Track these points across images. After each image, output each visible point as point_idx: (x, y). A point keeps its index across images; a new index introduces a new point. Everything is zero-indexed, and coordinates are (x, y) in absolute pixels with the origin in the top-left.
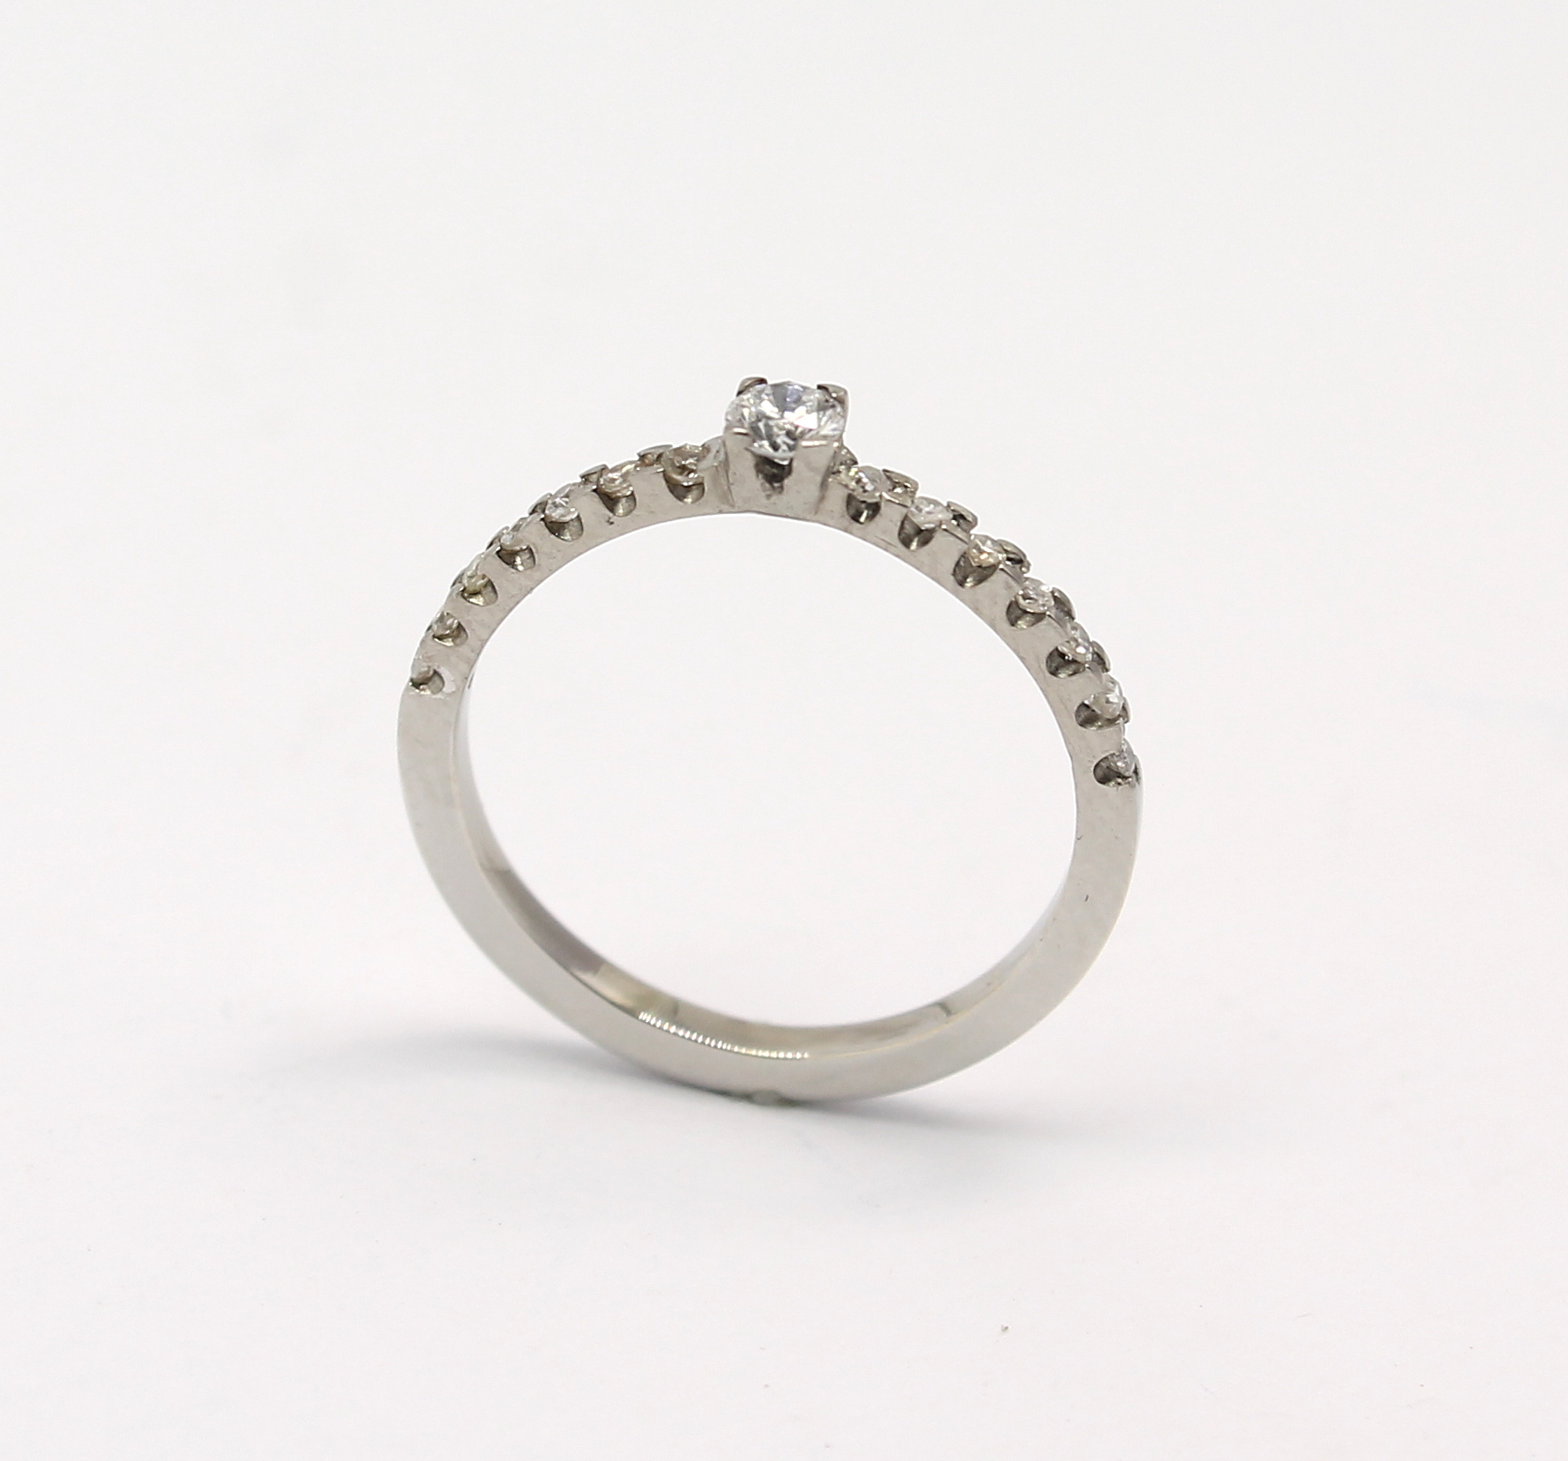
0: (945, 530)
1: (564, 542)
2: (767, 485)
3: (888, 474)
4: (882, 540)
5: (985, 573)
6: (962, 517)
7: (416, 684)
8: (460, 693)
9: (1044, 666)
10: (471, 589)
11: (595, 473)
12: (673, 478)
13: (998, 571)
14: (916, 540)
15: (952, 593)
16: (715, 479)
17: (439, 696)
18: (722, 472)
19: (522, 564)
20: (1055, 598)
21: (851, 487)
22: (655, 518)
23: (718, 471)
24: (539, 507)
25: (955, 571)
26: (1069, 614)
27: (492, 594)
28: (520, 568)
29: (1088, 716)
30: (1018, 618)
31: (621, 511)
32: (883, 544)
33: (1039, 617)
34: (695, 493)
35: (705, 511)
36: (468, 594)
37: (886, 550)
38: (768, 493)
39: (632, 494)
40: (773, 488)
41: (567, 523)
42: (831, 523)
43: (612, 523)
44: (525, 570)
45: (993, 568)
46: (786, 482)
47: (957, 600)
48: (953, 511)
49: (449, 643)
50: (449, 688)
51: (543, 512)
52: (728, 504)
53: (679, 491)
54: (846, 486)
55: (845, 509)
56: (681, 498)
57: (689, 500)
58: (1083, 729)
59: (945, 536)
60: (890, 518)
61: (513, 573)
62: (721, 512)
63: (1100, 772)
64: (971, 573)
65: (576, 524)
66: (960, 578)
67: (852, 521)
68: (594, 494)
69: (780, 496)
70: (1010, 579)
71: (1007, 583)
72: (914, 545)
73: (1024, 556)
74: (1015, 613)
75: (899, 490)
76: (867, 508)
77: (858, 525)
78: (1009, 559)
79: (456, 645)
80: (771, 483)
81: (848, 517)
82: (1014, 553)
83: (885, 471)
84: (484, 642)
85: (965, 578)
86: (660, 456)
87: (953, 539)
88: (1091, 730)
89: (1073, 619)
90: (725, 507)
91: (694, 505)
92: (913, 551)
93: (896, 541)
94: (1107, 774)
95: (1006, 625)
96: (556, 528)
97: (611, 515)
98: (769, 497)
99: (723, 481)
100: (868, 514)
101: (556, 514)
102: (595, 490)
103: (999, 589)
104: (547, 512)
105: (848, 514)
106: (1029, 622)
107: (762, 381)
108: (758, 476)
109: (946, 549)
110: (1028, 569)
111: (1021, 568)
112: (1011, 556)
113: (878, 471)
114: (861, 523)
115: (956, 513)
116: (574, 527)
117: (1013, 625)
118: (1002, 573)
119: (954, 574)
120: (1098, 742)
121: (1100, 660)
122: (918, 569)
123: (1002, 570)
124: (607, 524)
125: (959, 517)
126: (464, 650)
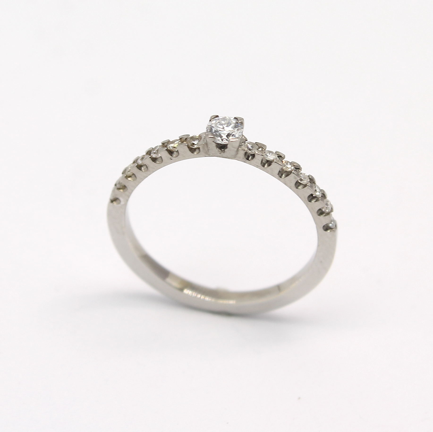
0: (275, 162)
1: (157, 164)
2: (220, 150)
3: (257, 144)
4: (256, 165)
5: (288, 174)
6: (281, 156)
7: (112, 201)
8: (126, 204)
9: (307, 199)
10: (128, 175)
11: (166, 143)
12: (190, 147)
13: (292, 173)
14: (266, 164)
15: (278, 179)
16: (203, 148)
17: (119, 205)
18: (205, 146)
19: (144, 170)
20: (310, 179)
21: (246, 150)
22: (185, 158)
23: (204, 145)
24: (149, 153)
25: (278, 173)
26: (314, 183)
27: (135, 177)
28: (143, 171)
29: (321, 212)
30: (299, 186)
31: (174, 156)
32: (256, 166)
33: (305, 186)
34: (197, 151)
35: (201, 156)
36: (127, 177)
37: (257, 167)
38: (220, 152)
39: (177, 151)
40: (222, 151)
41: (158, 158)
42: (240, 160)
43: (172, 159)
44: (145, 171)
45: (291, 172)
46: (226, 150)
47: (280, 181)
48: (278, 154)
49: (122, 191)
50: (122, 203)
51: (150, 155)
52: (208, 154)
53: (192, 150)
54: (244, 150)
55: (244, 156)
56: (193, 152)
57: (196, 153)
58: (320, 217)
59: (275, 164)
60: (258, 159)
61: (141, 172)
62: (205, 156)
63: (325, 228)
64: (284, 173)
65: (160, 158)
66: (280, 175)
67: (246, 160)
68: (166, 151)
69: (224, 153)
70: (296, 176)
71: (295, 177)
72: (266, 166)
73: (300, 166)
74: (298, 184)
75: (260, 149)
76: (251, 156)
77: (248, 161)
78: (295, 168)
79: (124, 191)
80: (221, 149)
81: (245, 159)
82: (297, 166)
83: (256, 143)
84: (132, 191)
85: (282, 175)
86: (186, 139)
87: (278, 165)
88: (322, 216)
89: (315, 184)
90: (207, 155)
91: (197, 155)
92: (266, 168)
93: (260, 165)
94: (326, 228)
95: (295, 189)
96: (154, 160)
97: (171, 157)
98: (220, 153)
99: (206, 148)
100: (251, 157)
101: (154, 156)
102: (166, 150)
103: (292, 178)
104: (151, 155)
105: (245, 158)
106: (302, 187)
107: (217, 116)
108: (217, 148)
109: (275, 168)
110: (301, 170)
111: (299, 170)
112: (296, 167)
113: (254, 143)
114: (249, 160)
115: (278, 155)
116: (160, 160)
117: (297, 188)
118: (293, 174)
119: (278, 174)
120: (324, 220)
121: (324, 196)
122: (267, 173)
123: (293, 173)
124: (170, 159)
125: (280, 156)
126: (127, 193)
